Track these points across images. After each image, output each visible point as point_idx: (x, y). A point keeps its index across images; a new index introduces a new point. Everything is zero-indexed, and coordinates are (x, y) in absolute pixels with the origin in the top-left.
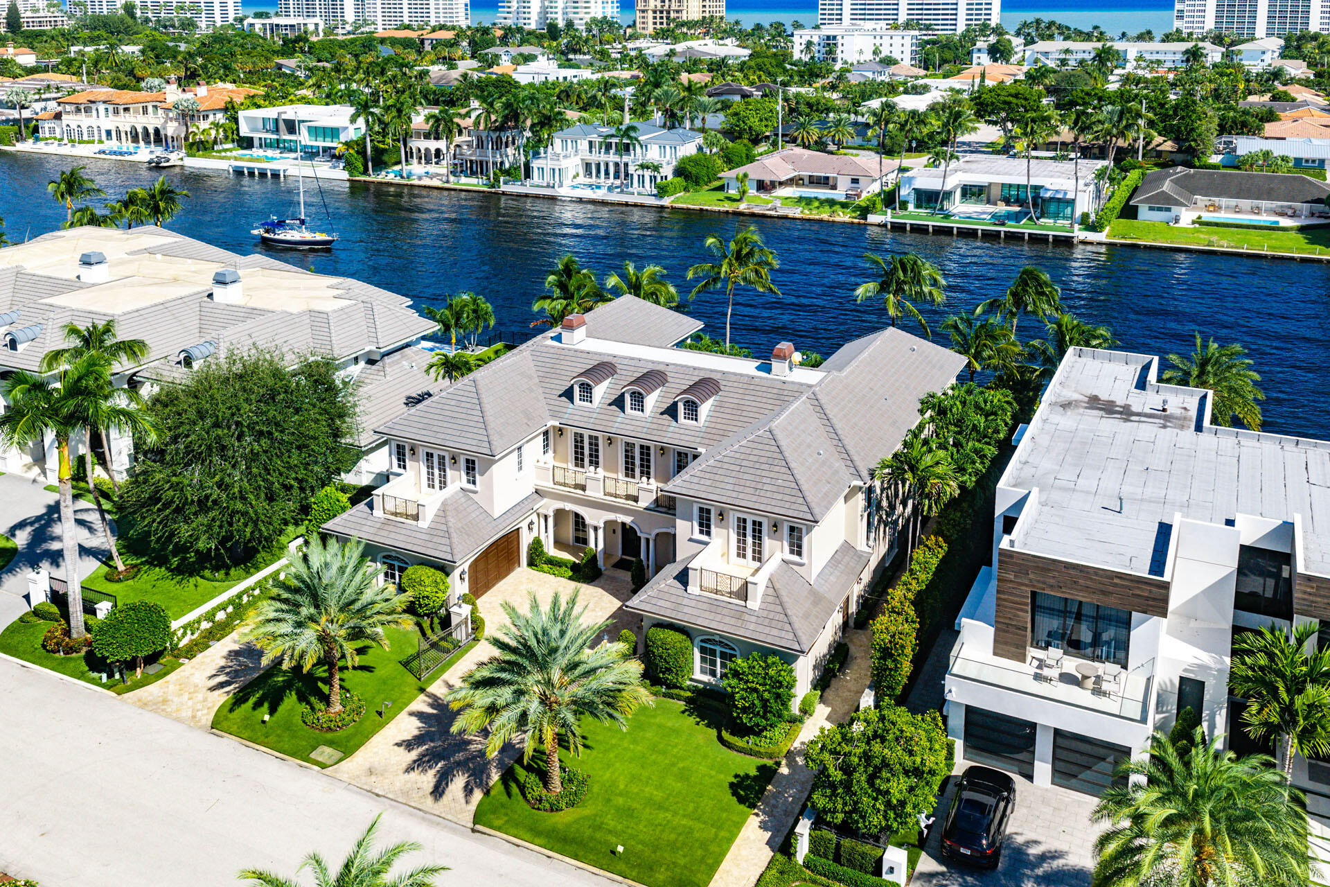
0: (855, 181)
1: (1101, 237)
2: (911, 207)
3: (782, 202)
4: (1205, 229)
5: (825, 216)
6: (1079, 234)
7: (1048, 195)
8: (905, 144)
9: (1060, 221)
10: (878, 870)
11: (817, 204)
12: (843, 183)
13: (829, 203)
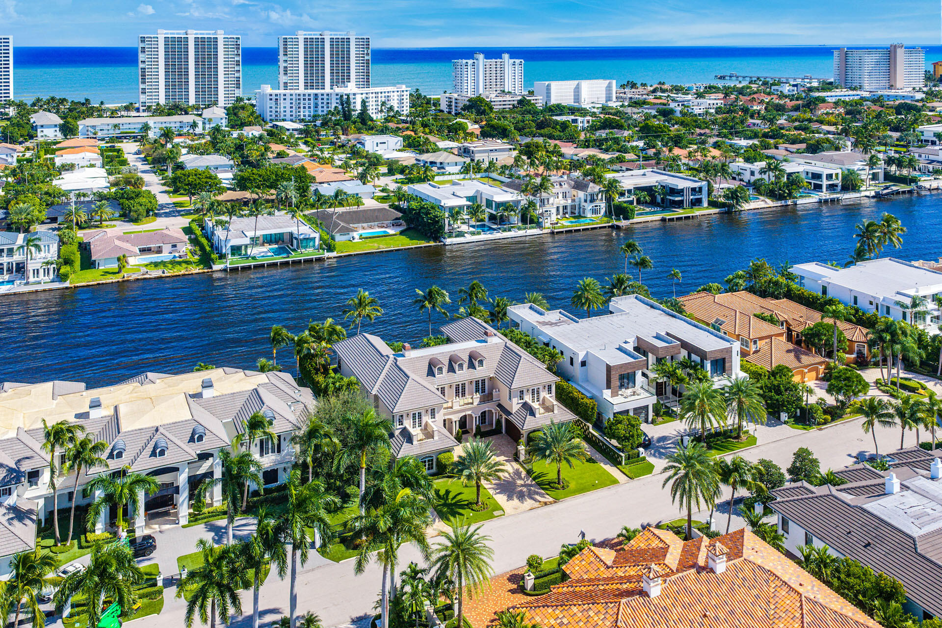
0: (174, 246)
1: (334, 254)
2: (230, 256)
4: (366, 241)
5: (183, 272)
6: (327, 255)
7: (302, 237)
8: (145, 214)
9: (310, 250)
10: (638, 456)
11: (170, 266)
12: (167, 248)
13: (173, 263)
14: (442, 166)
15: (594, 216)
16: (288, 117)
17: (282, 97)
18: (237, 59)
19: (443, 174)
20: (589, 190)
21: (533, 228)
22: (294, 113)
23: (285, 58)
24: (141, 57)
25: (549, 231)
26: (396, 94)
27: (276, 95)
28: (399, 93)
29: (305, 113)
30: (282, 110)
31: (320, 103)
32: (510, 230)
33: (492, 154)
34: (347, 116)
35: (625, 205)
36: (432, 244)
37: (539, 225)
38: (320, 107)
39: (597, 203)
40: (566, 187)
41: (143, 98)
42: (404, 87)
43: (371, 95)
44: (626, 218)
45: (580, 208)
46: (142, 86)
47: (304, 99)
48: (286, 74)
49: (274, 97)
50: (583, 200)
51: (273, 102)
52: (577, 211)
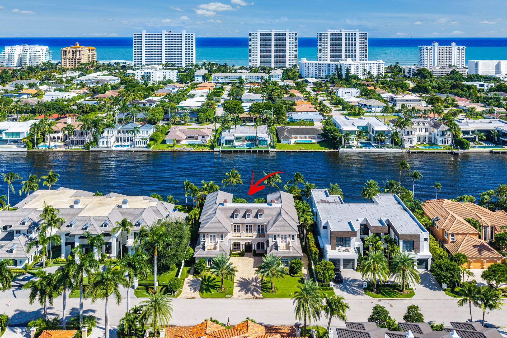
0: (203, 137)
1: (275, 150)
2: (224, 145)
3: (184, 146)
4: (297, 145)
5: (201, 150)
6: (271, 149)
7: (260, 139)
8: (205, 120)
9: (264, 146)
10: (329, 286)
11: (197, 146)
12: (200, 138)
13: (200, 145)
14: (370, 107)
15: (443, 145)
16: (314, 76)
17: (311, 65)
18: (295, 44)
19: (371, 112)
20: (440, 128)
21: (397, 148)
22: (317, 74)
23: (320, 44)
24: (250, 43)
25: (407, 151)
26: (375, 65)
27: (308, 64)
28: (377, 65)
29: (323, 74)
30: (311, 72)
31: (331, 69)
32: (381, 148)
33: (408, 102)
34: (340, 76)
35: (463, 140)
36: (332, 150)
37: (401, 146)
38: (331, 71)
39: (446, 137)
40: (427, 125)
41: (250, 64)
42: (381, 61)
43: (360, 65)
44: (463, 148)
45: (434, 139)
46: (250, 58)
47: (323, 67)
48: (320, 53)
49: (307, 65)
50: (436, 135)
51: (307, 67)
52: (433, 140)
